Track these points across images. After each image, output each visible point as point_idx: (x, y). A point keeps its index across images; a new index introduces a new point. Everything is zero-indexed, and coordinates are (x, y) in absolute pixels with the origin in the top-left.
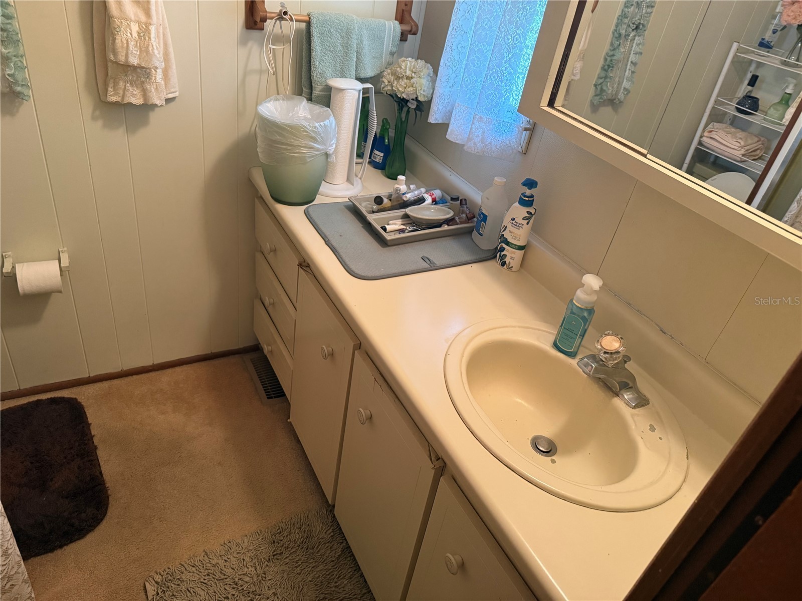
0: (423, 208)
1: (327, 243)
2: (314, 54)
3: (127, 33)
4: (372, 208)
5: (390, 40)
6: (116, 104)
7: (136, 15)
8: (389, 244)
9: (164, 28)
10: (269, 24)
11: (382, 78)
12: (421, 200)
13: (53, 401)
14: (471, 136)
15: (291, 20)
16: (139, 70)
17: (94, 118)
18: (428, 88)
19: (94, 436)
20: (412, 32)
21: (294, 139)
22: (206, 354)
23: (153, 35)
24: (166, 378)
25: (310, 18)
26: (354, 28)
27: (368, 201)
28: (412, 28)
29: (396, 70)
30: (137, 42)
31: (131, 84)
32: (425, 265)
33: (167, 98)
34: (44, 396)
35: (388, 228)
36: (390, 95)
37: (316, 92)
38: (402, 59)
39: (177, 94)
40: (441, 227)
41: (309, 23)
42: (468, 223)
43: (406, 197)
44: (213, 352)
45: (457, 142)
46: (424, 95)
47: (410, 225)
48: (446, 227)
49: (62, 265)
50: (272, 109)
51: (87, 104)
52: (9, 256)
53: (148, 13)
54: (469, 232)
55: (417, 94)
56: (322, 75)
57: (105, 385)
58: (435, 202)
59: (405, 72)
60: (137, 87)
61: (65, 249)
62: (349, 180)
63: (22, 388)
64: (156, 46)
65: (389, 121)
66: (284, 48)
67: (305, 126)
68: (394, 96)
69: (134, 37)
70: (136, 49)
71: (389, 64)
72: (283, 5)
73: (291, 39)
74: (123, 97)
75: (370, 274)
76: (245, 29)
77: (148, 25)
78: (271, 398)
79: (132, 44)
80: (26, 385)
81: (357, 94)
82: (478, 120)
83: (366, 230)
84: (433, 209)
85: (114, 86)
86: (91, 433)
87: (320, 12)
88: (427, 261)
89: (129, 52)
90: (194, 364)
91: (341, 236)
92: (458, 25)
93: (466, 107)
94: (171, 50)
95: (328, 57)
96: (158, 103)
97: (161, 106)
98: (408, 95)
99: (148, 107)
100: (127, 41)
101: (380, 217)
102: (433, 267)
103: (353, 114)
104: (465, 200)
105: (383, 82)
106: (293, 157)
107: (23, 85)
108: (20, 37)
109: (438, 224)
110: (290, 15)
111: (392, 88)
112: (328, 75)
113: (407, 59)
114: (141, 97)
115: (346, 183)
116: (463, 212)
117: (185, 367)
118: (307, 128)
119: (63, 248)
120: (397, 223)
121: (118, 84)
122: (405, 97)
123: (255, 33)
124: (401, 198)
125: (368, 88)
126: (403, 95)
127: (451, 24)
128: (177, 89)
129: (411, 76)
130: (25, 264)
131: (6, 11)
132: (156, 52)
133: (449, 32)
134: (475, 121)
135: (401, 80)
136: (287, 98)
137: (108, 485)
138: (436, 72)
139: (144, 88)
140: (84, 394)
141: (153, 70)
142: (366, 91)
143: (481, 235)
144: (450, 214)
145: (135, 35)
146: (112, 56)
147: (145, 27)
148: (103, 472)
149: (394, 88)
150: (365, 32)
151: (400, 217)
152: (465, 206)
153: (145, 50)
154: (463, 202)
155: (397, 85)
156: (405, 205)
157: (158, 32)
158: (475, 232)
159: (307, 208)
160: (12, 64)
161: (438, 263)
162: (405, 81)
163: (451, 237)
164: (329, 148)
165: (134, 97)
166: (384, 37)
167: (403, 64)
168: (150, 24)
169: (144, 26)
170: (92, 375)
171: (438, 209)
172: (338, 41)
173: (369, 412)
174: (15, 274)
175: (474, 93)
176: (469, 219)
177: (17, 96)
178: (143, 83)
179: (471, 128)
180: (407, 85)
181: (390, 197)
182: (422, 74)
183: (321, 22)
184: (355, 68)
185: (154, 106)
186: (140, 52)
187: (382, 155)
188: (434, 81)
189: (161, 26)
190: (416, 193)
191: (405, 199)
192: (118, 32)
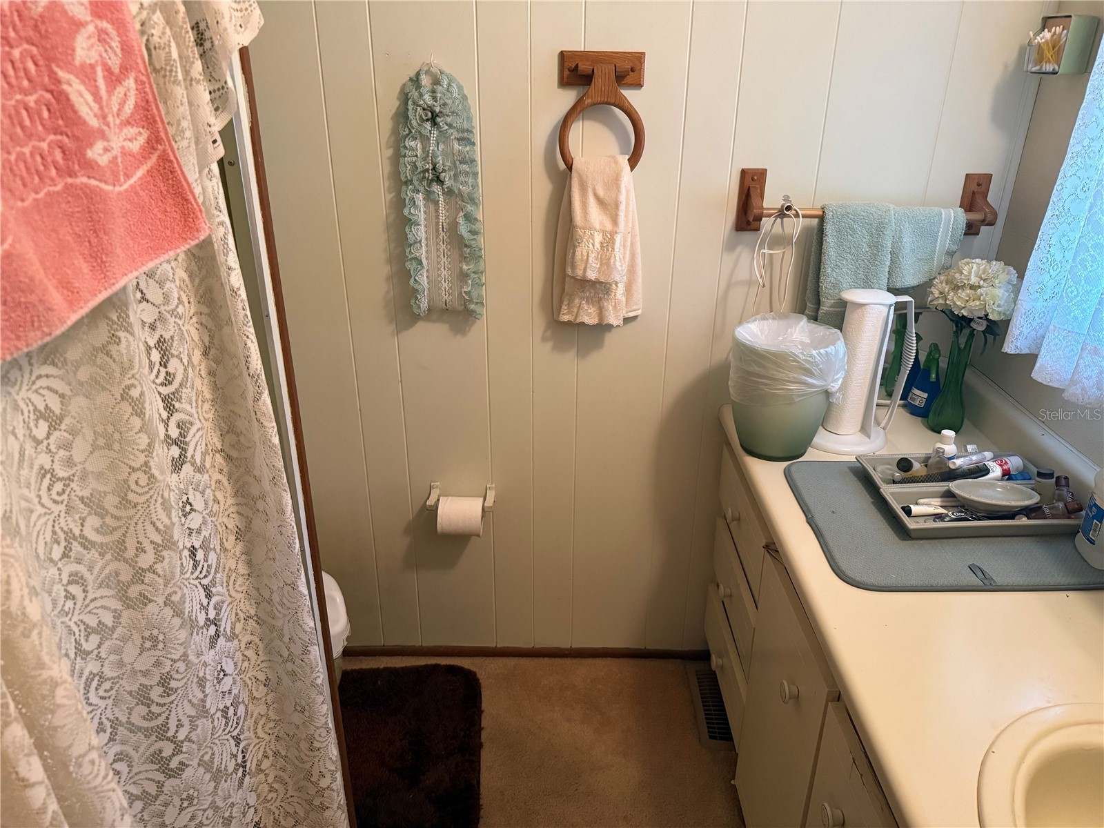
0: (984, 485)
1: (811, 521)
2: (825, 258)
3: (588, 243)
4: (893, 475)
5: (946, 236)
6: (569, 323)
7: (601, 223)
8: (913, 535)
9: (633, 236)
10: (766, 223)
11: (930, 288)
12: (981, 471)
13: (452, 669)
14: (1076, 377)
15: (797, 215)
16: (598, 286)
17: (544, 339)
18: (1006, 302)
19: (483, 728)
20: (987, 222)
21: (777, 371)
22: (638, 649)
23: (617, 245)
24: (583, 671)
25: (824, 212)
26: (890, 221)
27: (889, 465)
28: (986, 216)
29: (954, 276)
30: (598, 253)
31: (587, 302)
32: (974, 580)
33: (626, 316)
34: (444, 661)
35: (915, 509)
36: (941, 311)
37: (825, 308)
38: (965, 260)
39: (639, 312)
40: (1014, 519)
41: (822, 219)
42: (1069, 518)
43: (954, 463)
44: (647, 648)
45: (1050, 384)
46: (999, 313)
47: (956, 509)
48: (1023, 521)
49: (486, 505)
50: (755, 331)
51: (538, 323)
52: (437, 487)
53: (615, 221)
54: (1071, 533)
55: (986, 311)
56: (835, 286)
57: (512, 662)
58: (1007, 475)
59: (968, 280)
60: (593, 305)
61: (494, 485)
62: (864, 429)
63: (424, 645)
64: (620, 258)
65: (940, 349)
66: (784, 252)
67: (795, 355)
68: (947, 313)
69: (595, 248)
70: (596, 262)
71: (945, 268)
72: (786, 198)
73: (794, 240)
74: (576, 317)
75: (870, 580)
76: (734, 232)
77: (613, 233)
78: (715, 738)
79: (592, 256)
80: (429, 642)
81: (886, 310)
82: (1089, 353)
83: (877, 508)
84: (1001, 487)
85: (569, 304)
86: (480, 724)
87: (840, 203)
88: (979, 573)
89: (588, 265)
90: (621, 659)
91: (833, 512)
92: (1061, 209)
93: (1069, 332)
94: (639, 261)
95: (847, 260)
96: (614, 322)
97: (618, 326)
98: (971, 311)
99: (603, 328)
100: (588, 253)
101: (903, 490)
102: (988, 586)
103: (878, 338)
104: (1066, 478)
105: (932, 293)
106: (774, 394)
107: (477, 303)
108: (483, 253)
109: (1011, 514)
110: (795, 210)
111: (945, 302)
112: (845, 285)
113: (974, 261)
114: (596, 315)
115: (859, 433)
116: (1060, 498)
117: (608, 661)
118: (798, 357)
119: (492, 484)
120: (932, 503)
121: (573, 301)
122: (965, 314)
123: (747, 236)
124: (946, 464)
125: (906, 302)
126: (963, 311)
127: (1049, 208)
128: (640, 306)
129: (978, 284)
130: (450, 498)
131: (474, 227)
132: (618, 264)
133: (1045, 221)
134: (1085, 355)
135: (960, 291)
136: (781, 316)
137: (483, 801)
138: (1021, 276)
139: (600, 306)
140: (485, 669)
141: (614, 285)
142: (899, 307)
143: (1092, 542)
144: (1034, 499)
145: (597, 245)
146: (570, 270)
147: (609, 237)
148: (481, 781)
149: (948, 302)
150: (907, 225)
151: (940, 495)
152: (1065, 489)
153: (606, 263)
154: (1062, 481)
155: (953, 297)
156: (953, 475)
157: (625, 241)
158: (1080, 537)
159: (789, 466)
160: (470, 282)
161: (999, 580)
162: (968, 291)
163: (1034, 538)
164: (832, 384)
165: (589, 317)
166: (938, 231)
167: (966, 268)
168: (616, 233)
169: (608, 235)
170: (499, 646)
171: (1012, 488)
172: (864, 240)
173: (840, 812)
174: (437, 508)
175: (1084, 311)
176: (1071, 512)
177: (470, 314)
178: (600, 299)
179: (1077, 365)
180: (970, 298)
181: (926, 461)
182: (997, 281)
183: (840, 217)
184: (887, 273)
185: (609, 327)
186: (600, 265)
187: (925, 395)
188: (1016, 290)
189: (630, 234)
190: (974, 458)
191: (952, 467)
192: (579, 243)
